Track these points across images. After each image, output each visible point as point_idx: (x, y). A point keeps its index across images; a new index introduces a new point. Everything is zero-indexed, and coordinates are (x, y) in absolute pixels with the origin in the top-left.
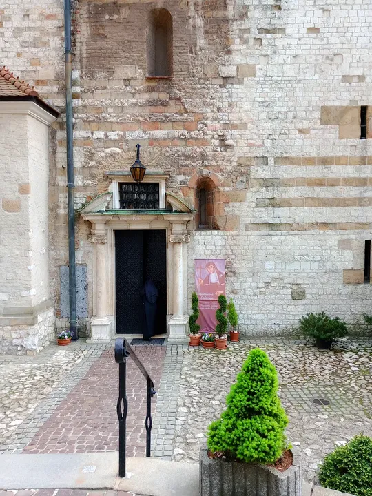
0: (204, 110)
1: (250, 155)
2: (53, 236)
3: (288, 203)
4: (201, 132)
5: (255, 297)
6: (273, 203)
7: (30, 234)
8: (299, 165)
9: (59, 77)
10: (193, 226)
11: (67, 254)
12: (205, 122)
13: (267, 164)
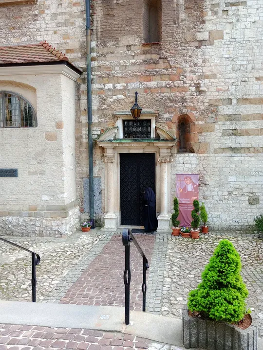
0: (184, 65)
1: (218, 97)
2: (79, 157)
3: (247, 133)
4: (182, 81)
5: (221, 202)
6: (235, 133)
7: (63, 156)
8: (256, 104)
9: (82, 46)
10: (175, 150)
11: (88, 169)
12: (185, 74)
13: (231, 104)
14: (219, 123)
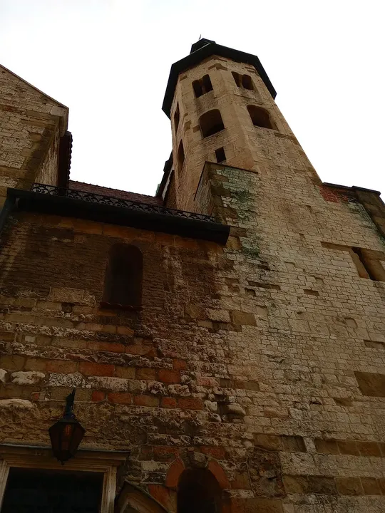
0: (189, 355)
1: (272, 431)
4: (186, 386)
12: (192, 373)
13: (304, 450)
14: (291, 497)
